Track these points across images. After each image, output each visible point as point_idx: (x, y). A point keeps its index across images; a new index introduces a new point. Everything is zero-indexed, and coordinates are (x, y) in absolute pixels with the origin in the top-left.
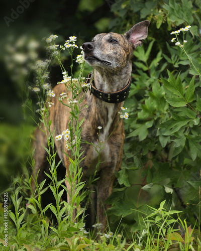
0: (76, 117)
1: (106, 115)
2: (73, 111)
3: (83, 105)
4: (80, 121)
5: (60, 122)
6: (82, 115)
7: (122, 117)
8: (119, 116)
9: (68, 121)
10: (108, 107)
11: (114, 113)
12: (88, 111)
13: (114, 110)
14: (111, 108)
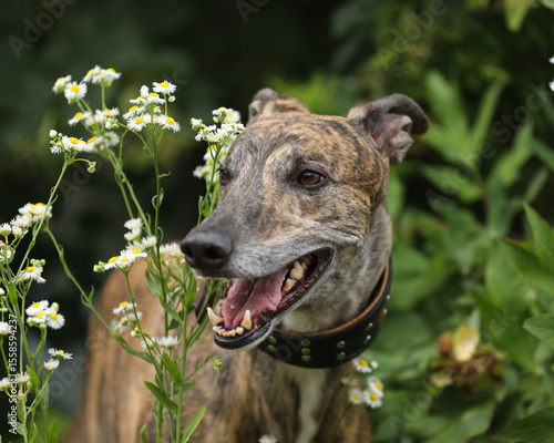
0: (172, 405)
1: (291, 411)
2: (160, 378)
3: (205, 355)
4: (185, 420)
5: (117, 417)
6: (199, 397)
7: (356, 397)
8: (347, 395)
9: (143, 416)
10: (299, 379)
11: (323, 402)
12: (223, 383)
13: (324, 390)
14: (312, 384)
